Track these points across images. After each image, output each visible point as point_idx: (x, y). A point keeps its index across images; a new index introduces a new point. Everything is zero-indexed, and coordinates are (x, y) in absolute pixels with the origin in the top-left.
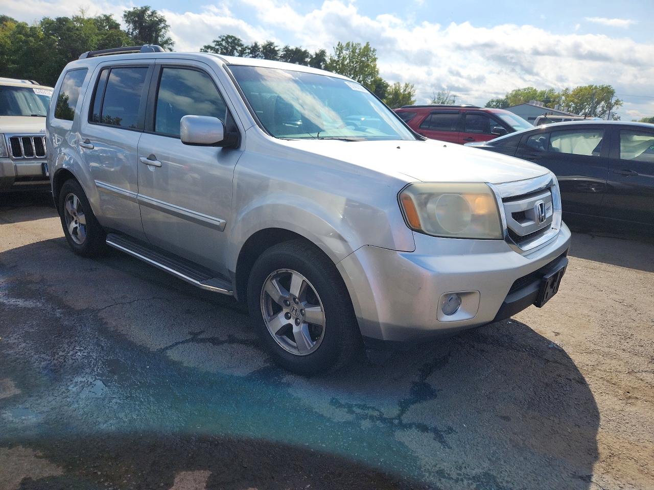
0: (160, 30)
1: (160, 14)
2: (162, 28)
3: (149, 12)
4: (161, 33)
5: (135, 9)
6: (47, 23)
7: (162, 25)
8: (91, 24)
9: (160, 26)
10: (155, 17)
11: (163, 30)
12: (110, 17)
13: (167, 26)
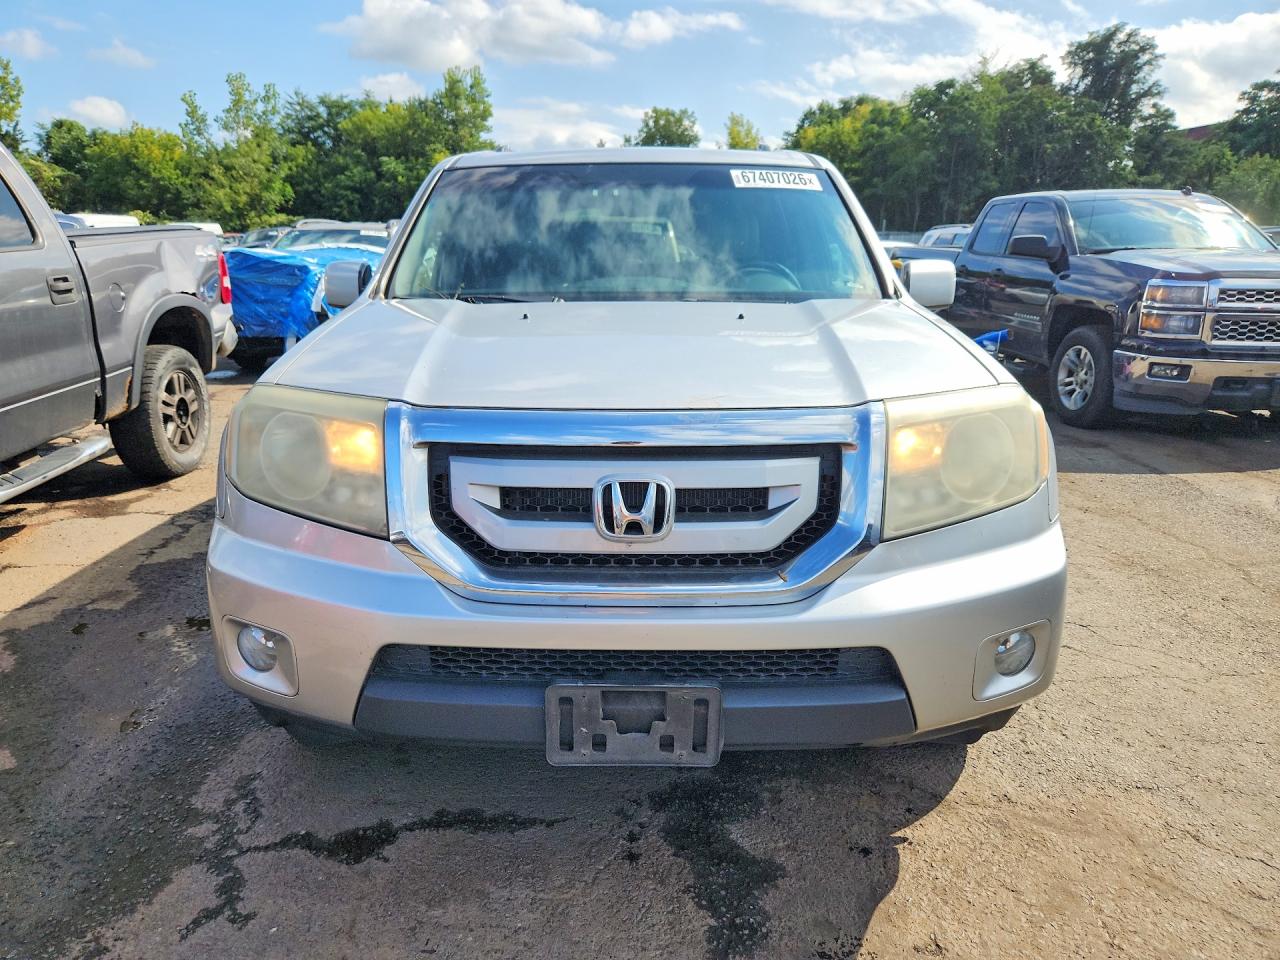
0: (1140, 68)
1: (1146, 33)
2: (1145, 64)
3: (1121, 36)
4: (1141, 75)
5: (1095, 35)
6: (920, 96)
7: (1145, 57)
8: (995, 83)
9: (1139, 61)
10: (1134, 42)
11: (1146, 68)
12: (1040, 63)
13: (1156, 57)
